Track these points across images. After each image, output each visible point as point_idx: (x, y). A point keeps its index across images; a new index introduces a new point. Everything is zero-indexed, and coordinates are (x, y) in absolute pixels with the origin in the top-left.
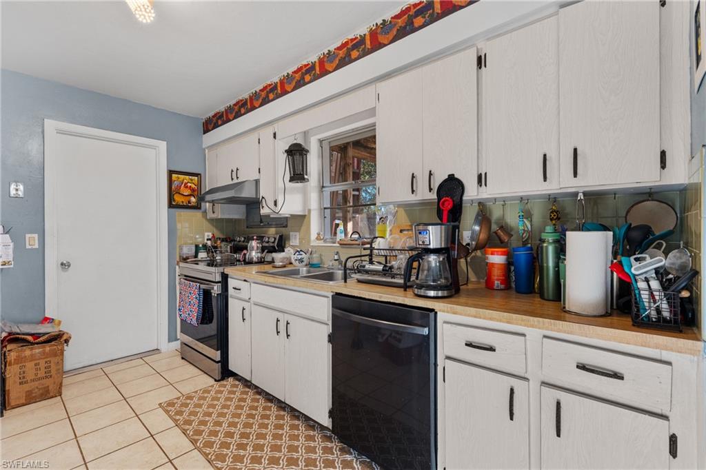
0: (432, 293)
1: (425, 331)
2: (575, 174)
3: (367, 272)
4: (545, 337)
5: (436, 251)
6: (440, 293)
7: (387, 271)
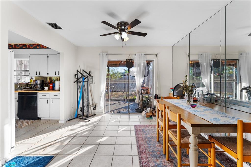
0: (38, 90)
1: (36, 95)
2: (58, 74)
3: (26, 88)
4: (52, 93)
5: (39, 84)
6: (39, 90)
7: (30, 88)
